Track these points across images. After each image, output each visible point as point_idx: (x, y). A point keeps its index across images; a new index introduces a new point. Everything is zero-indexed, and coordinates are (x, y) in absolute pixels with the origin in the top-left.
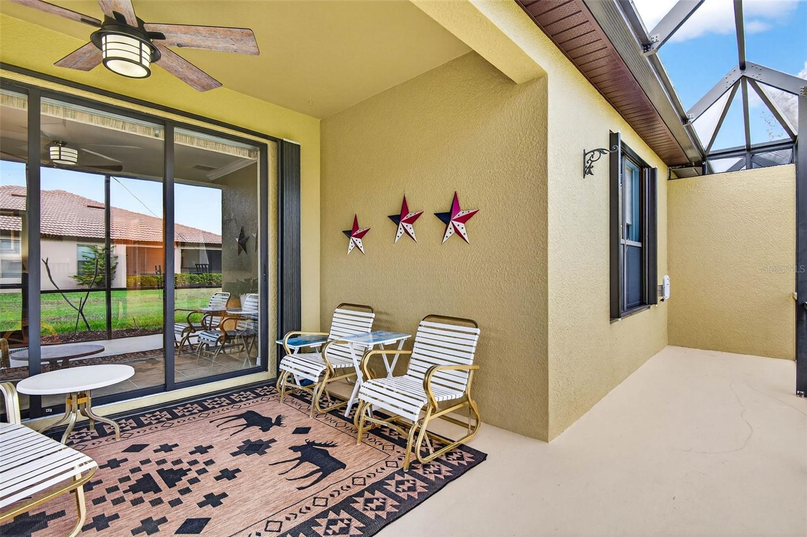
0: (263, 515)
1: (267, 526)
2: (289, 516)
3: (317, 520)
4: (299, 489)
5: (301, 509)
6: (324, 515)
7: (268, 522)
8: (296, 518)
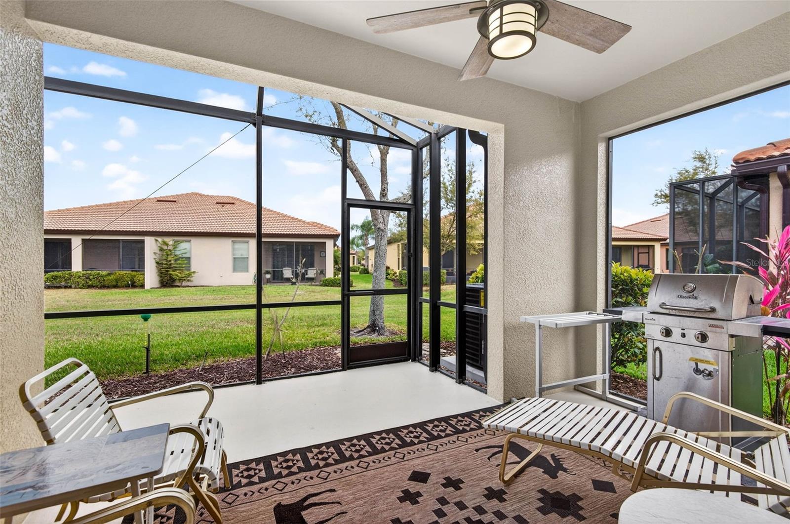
0: (369, 473)
1: (368, 466)
2: (352, 469)
3: (334, 463)
4: (334, 490)
5: (341, 472)
6: (327, 465)
7: (366, 468)
8: (347, 467)
